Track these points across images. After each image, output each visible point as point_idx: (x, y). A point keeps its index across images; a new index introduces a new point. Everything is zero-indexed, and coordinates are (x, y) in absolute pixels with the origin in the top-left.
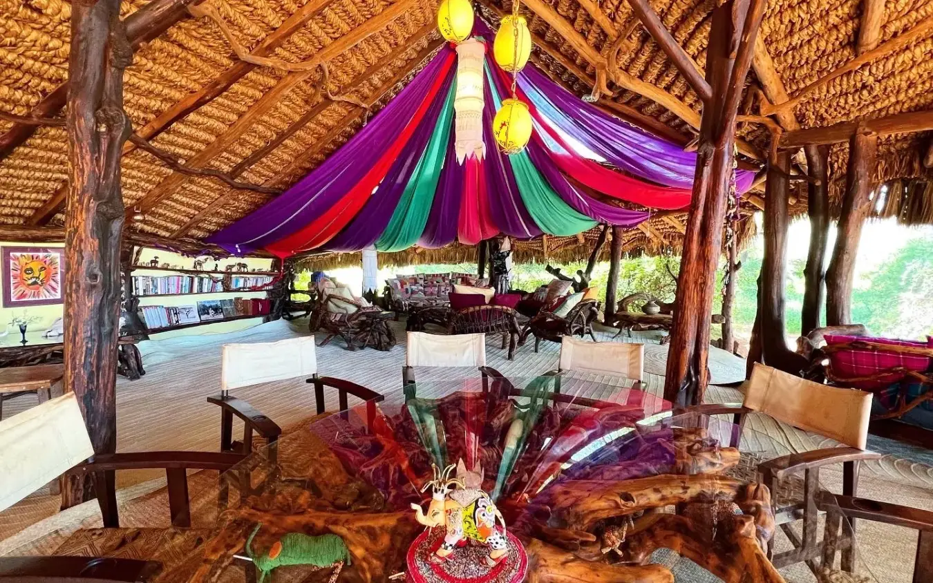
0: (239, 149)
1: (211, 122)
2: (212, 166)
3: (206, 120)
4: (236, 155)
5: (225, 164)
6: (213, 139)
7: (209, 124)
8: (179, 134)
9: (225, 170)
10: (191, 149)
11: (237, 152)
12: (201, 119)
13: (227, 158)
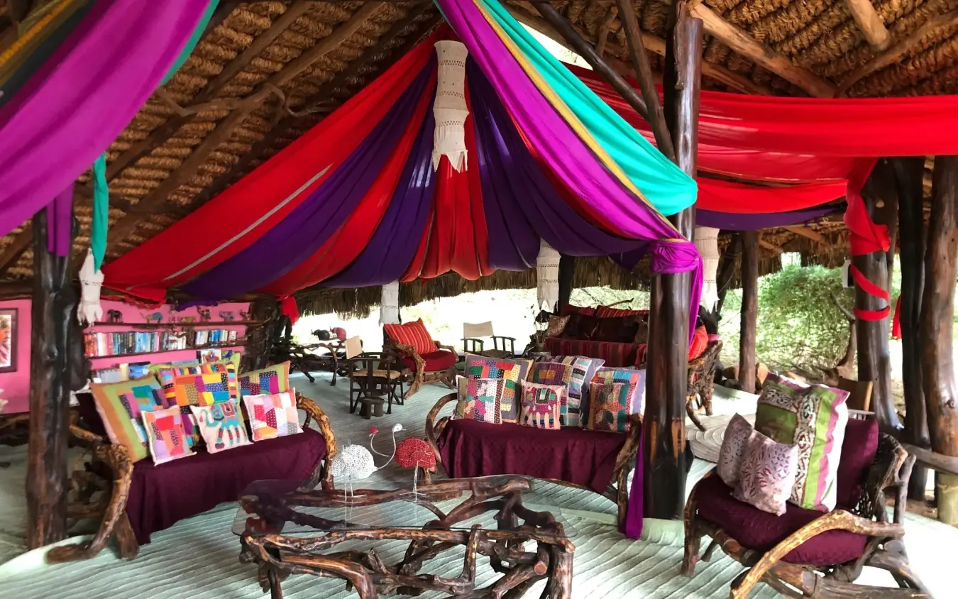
0: (197, 180)
1: (162, 161)
2: (169, 201)
3: (156, 160)
4: (195, 186)
5: (184, 196)
6: (166, 175)
7: (160, 163)
8: (130, 177)
9: (184, 203)
10: (144, 187)
11: (196, 182)
12: (151, 161)
13: (185, 191)
